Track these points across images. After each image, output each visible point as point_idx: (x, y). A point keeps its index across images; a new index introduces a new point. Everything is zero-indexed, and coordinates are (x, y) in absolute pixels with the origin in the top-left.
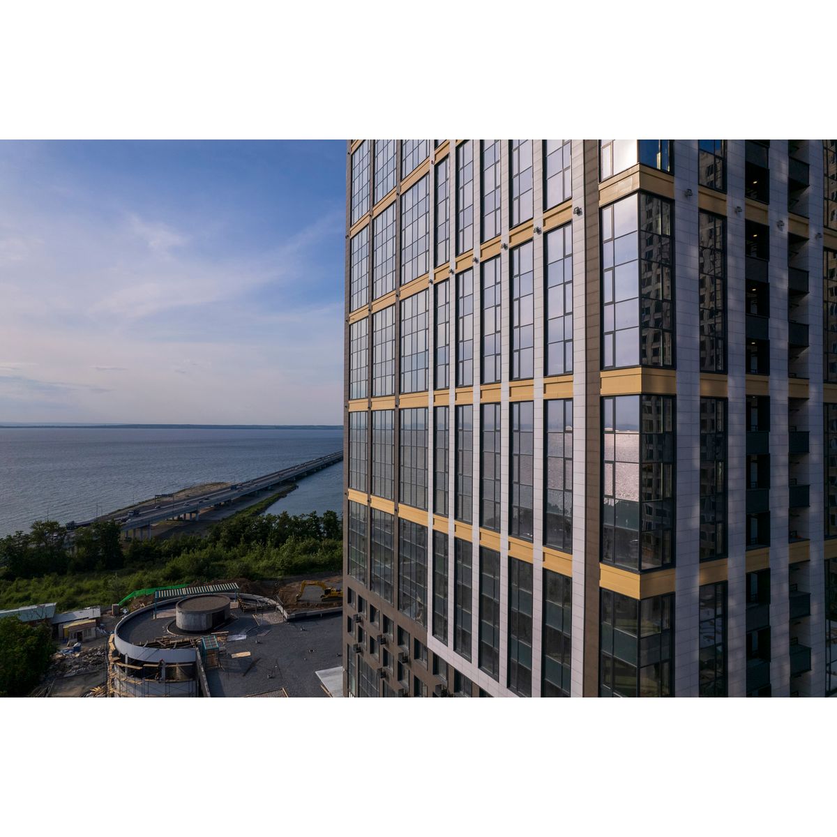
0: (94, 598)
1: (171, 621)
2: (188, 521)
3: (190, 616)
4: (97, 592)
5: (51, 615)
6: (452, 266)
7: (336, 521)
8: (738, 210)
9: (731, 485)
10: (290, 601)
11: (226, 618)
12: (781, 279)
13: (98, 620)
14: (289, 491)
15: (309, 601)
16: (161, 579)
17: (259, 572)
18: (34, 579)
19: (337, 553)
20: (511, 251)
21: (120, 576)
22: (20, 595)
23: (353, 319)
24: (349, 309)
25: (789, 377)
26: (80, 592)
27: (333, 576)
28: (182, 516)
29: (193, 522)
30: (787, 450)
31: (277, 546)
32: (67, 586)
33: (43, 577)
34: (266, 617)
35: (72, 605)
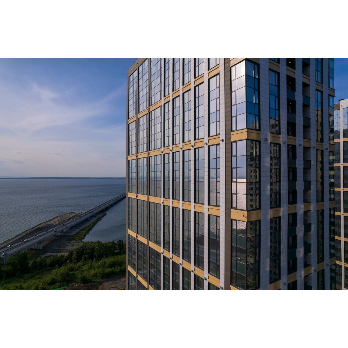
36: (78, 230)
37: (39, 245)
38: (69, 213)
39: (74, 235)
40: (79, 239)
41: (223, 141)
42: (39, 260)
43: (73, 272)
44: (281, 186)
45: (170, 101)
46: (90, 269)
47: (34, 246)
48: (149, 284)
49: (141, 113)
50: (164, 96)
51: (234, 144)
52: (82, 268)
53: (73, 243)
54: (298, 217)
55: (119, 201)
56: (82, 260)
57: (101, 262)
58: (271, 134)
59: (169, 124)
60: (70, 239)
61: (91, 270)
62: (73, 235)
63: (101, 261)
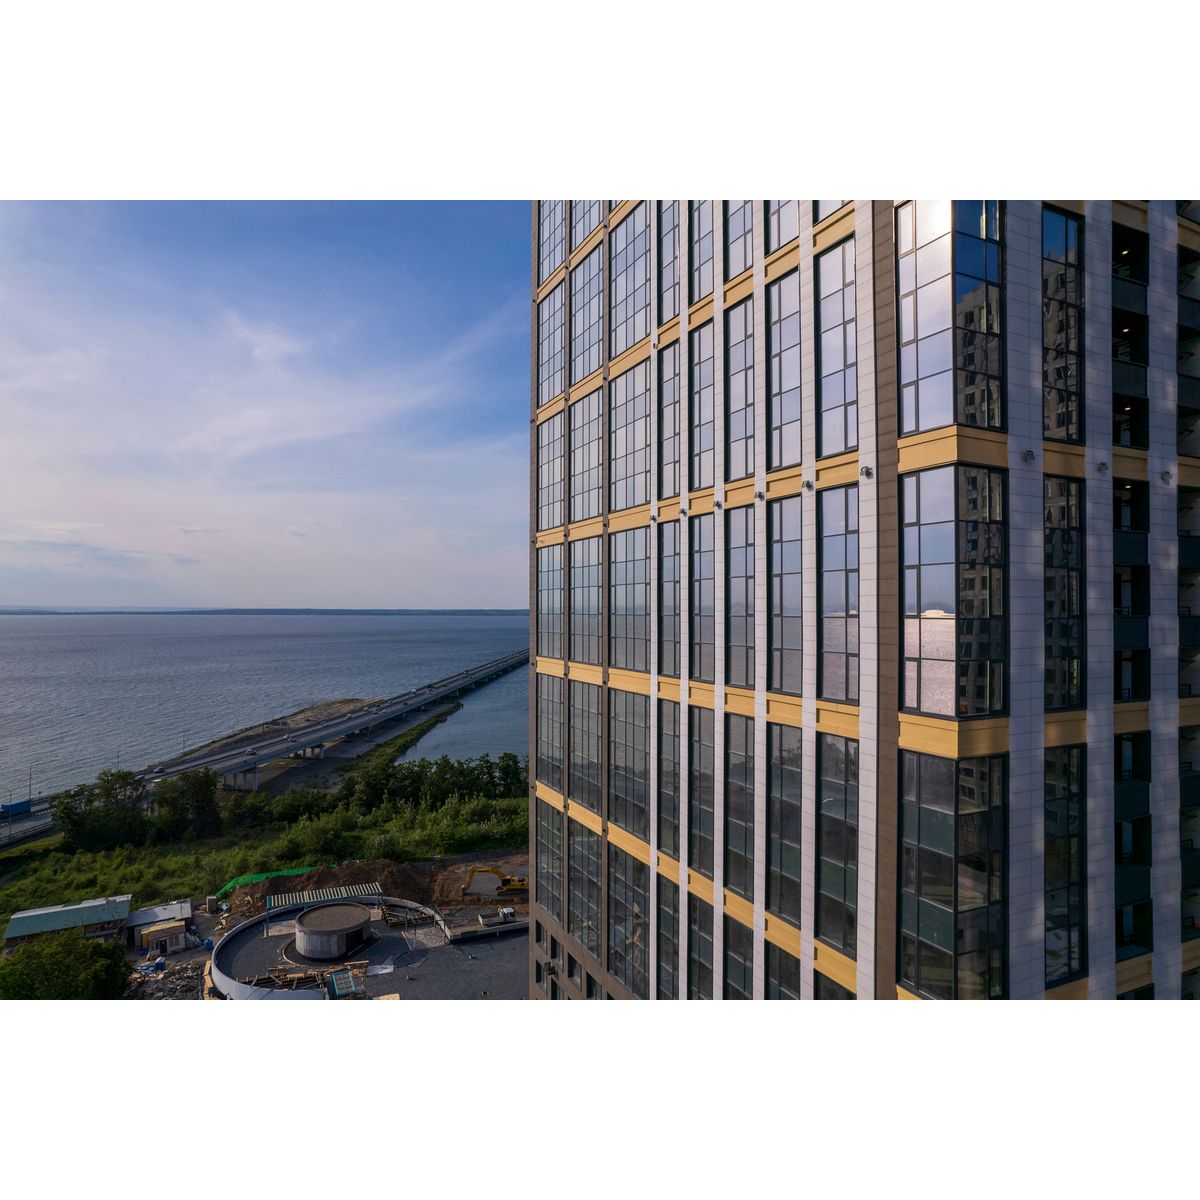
0: (182, 884)
1: (289, 941)
2: (308, 759)
3: (315, 937)
4: (186, 874)
5: (124, 915)
6: (684, 505)
7: (517, 768)
8: (1102, 467)
9: (1091, 868)
10: (453, 893)
11: (365, 937)
12: (1167, 556)
13: (189, 922)
14: (450, 712)
15: (480, 894)
16: (274, 859)
17: (408, 849)
18: (103, 853)
19: (518, 821)
20: (769, 504)
21: (219, 849)
22: (83, 878)
23: (542, 542)
24: (536, 526)
25: (1180, 697)
26: (162, 874)
27: (513, 854)
28: (301, 752)
29: (316, 759)
30: (1177, 805)
31: (433, 808)
32: (145, 866)
33: (114, 850)
34: (421, 937)
35: (152, 895)
36: (373, 745)
37: (249, 776)
38: (340, 702)
39: (359, 757)
43: (355, 833)
46: (410, 826)
47: (234, 775)
52: (383, 826)
55: (505, 672)
56: (383, 805)
57: (445, 810)
61: (411, 831)
62: (355, 756)
63: (445, 807)
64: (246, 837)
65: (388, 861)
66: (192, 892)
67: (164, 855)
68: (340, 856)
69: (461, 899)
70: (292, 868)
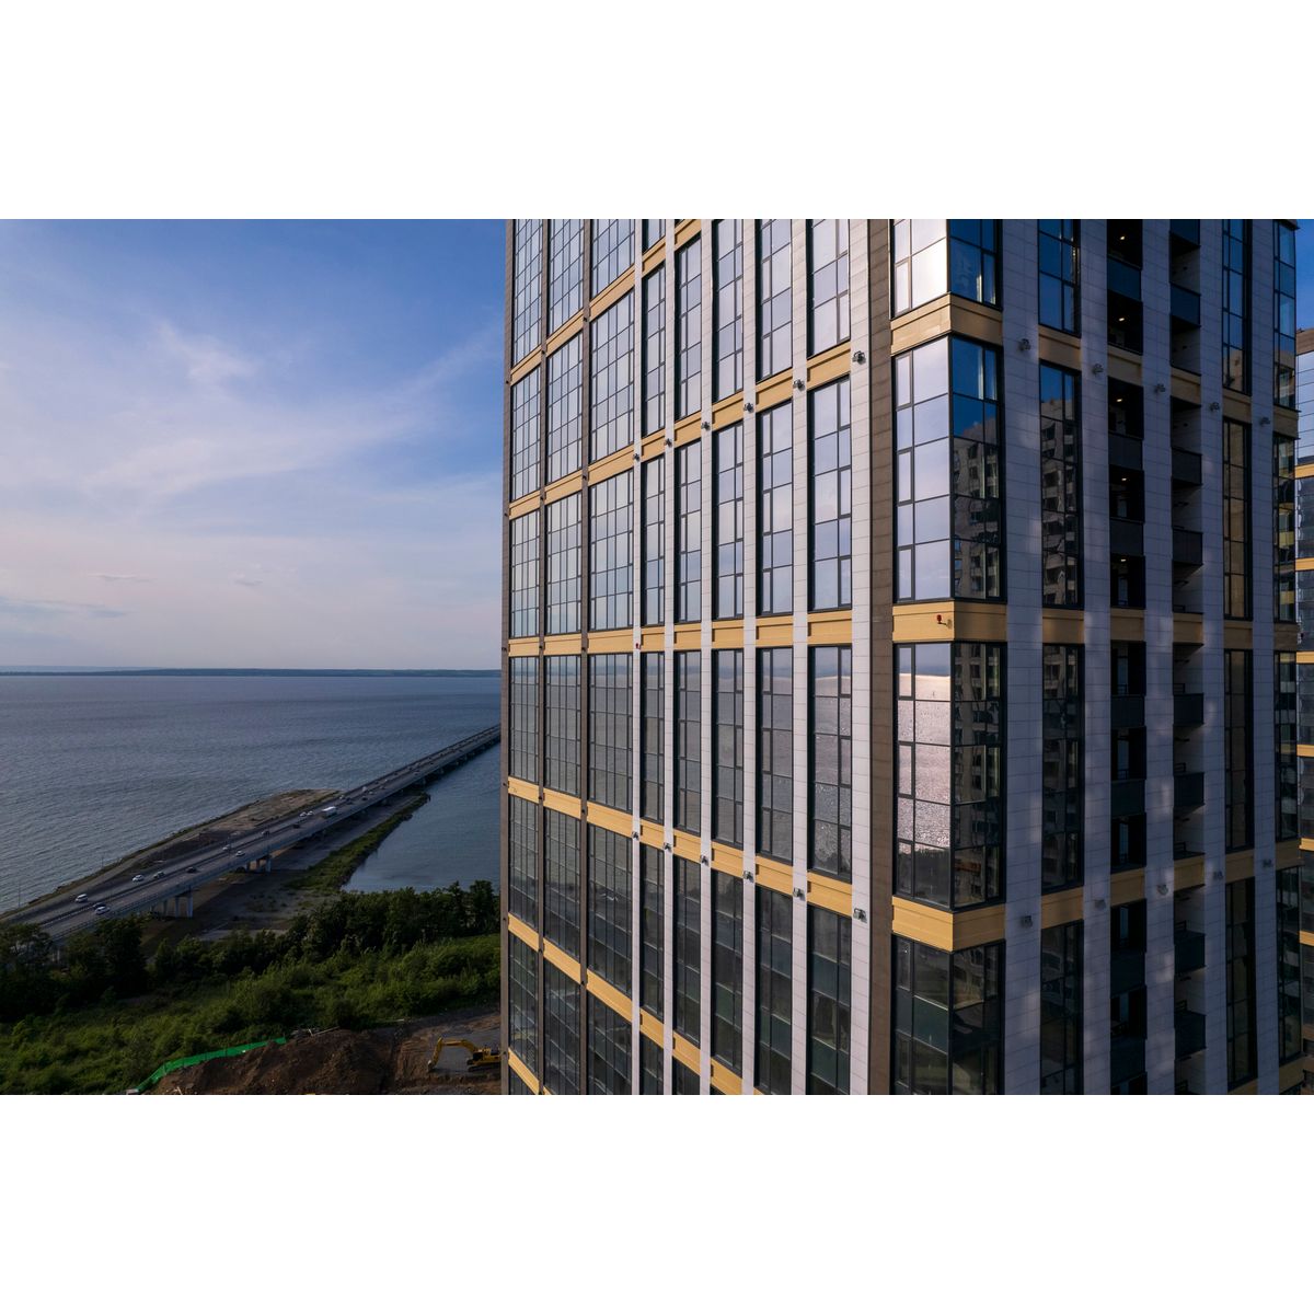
2: (254, 872)
4: (102, 1053)
7: (490, 897)
10: (418, 1070)
15: (448, 1071)
16: (210, 1032)
17: (367, 1012)
19: (491, 974)
28: (245, 867)
29: (262, 872)
32: (51, 1043)
33: (14, 1023)
36: (326, 853)
37: (181, 898)
38: (291, 795)
39: (311, 868)
40: (329, 885)
41: (860, 359)
42: (180, 949)
43: (306, 991)
44: (1085, 531)
45: (667, 262)
46: (367, 981)
47: (165, 902)
48: (587, 966)
49: (559, 332)
50: (645, 248)
51: (903, 364)
52: (339, 978)
53: (306, 896)
54: (1152, 662)
55: (478, 752)
56: (339, 952)
57: (410, 958)
58: (1045, 331)
59: (661, 349)
60: (297, 884)
61: (371, 986)
62: (307, 868)
63: (411, 954)
64: (177, 996)
65: (343, 1033)
66: (108, 1081)
67: (74, 1025)
68: (289, 1023)
69: (427, 1077)
70: (231, 1045)
